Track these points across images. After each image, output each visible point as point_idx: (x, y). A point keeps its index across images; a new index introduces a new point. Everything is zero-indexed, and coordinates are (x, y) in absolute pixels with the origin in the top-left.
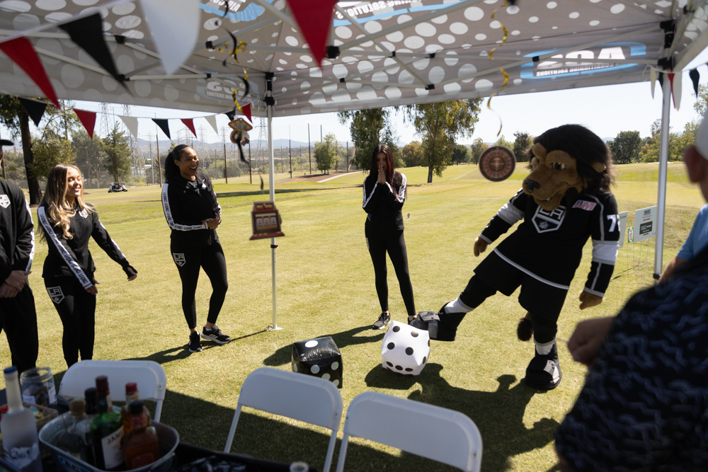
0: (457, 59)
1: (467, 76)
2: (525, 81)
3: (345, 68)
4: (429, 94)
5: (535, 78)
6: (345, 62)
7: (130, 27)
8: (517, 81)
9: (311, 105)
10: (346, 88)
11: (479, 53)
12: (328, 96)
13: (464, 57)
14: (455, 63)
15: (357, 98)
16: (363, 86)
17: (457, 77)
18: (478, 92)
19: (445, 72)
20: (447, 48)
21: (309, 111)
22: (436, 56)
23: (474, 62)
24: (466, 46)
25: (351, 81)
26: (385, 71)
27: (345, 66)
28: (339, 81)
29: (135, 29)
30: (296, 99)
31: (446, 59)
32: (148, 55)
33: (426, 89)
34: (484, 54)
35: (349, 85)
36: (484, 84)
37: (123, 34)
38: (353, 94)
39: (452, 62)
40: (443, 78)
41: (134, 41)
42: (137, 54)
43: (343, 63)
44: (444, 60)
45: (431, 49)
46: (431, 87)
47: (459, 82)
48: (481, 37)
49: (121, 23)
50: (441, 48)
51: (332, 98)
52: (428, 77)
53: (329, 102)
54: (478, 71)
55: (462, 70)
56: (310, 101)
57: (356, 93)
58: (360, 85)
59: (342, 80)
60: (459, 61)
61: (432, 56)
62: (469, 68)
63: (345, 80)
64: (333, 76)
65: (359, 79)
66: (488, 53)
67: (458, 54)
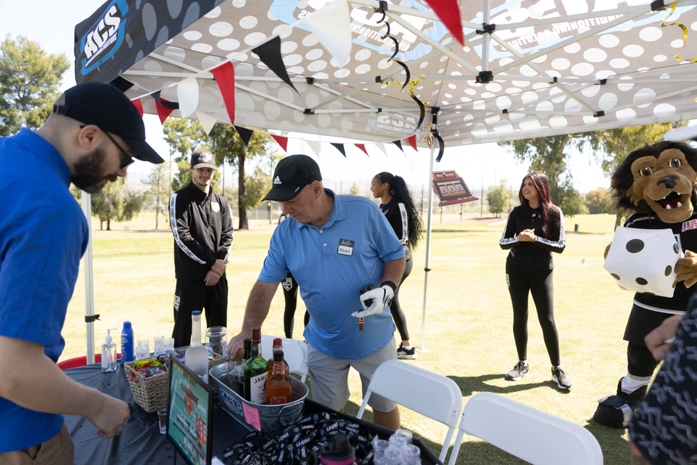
0: (633, 84)
1: (644, 101)
3: (509, 99)
4: (599, 122)
6: (509, 93)
7: (319, 70)
9: (472, 136)
10: (509, 119)
11: (660, 76)
12: (490, 127)
14: (630, 88)
15: (520, 128)
16: (527, 116)
17: (632, 102)
18: (657, 117)
19: (618, 98)
20: (620, 73)
21: (470, 142)
22: (608, 82)
23: (653, 86)
24: (643, 69)
25: (513, 111)
26: (550, 101)
27: (509, 97)
28: (502, 112)
29: (322, 71)
30: (459, 131)
31: (619, 85)
32: (331, 93)
33: (595, 116)
34: (665, 76)
35: (511, 116)
36: (663, 108)
37: (313, 77)
38: (515, 124)
39: (625, 87)
40: (615, 104)
41: (321, 81)
42: (322, 93)
43: (507, 95)
44: (617, 86)
45: (602, 75)
46: (600, 114)
47: (634, 108)
48: (660, 58)
49: (312, 67)
50: (615, 74)
51: (494, 129)
52: (598, 104)
53: (491, 133)
54: (657, 95)
55: (638, 95)
56: (472, 133)
57: (519, 122)
58: (524, 115)
59: (505, 111)
60: (635, 86)
61: (603, 82)
62: (648, 93)
63: (508, 111)
64: (496, 107)
65: (523, 109)
66: (670, 75)
67: (634, 79)
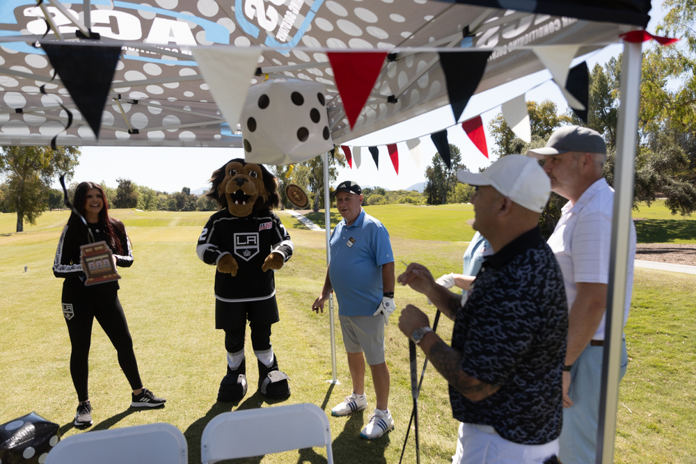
0: (161, 109)
1: (172, 126)
2: (224, 137)
3: (23, 98)
4: (130, 138)
5: (233, 135)
6: (25, 91)
8: (217, 136)
10: (23, 120)
11: (183, 107)
13: (168, 108)
14: (159, 113)
15: (40, 133)
16: (48, 120)
17: (162, 126)
18: (183, 142)
19: (149, 119)
20: (152, 97)
22: (139, 103)
23: (179, 115)
24: (172, 99)
25: (31, 113)
27: (23, 95)
28: (15, 112)
31: (149, 107)
33: (130, 132)
34: (187, 109)
35: (26, 117)
36: (187, 135)
38: (34, 127)
39: (155, 111)
40: (147, 124)
43: (22, 92)
44: (147, 108)
45: (135, 95)
46: (136, 131)
47: (164, 131)
48: (189, 94)
50: (147, 97)
51: (3, 129)
52: (130, 122)
54: (182, 123)
55: (165, 120)
57: (39, 127)
58: (44, 119)
59: (19, 111)
60: (163, 111)
61: (135, 102)
62: (171, 119)
63: (24, 110)
64: (4, 104)
65: (43, 112)
66: (191, 108)
67: (162, 105)
